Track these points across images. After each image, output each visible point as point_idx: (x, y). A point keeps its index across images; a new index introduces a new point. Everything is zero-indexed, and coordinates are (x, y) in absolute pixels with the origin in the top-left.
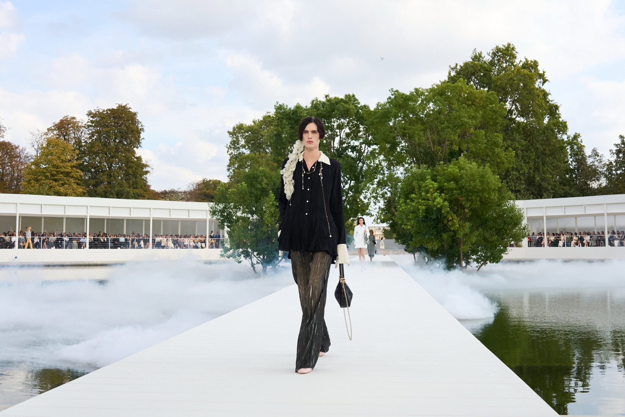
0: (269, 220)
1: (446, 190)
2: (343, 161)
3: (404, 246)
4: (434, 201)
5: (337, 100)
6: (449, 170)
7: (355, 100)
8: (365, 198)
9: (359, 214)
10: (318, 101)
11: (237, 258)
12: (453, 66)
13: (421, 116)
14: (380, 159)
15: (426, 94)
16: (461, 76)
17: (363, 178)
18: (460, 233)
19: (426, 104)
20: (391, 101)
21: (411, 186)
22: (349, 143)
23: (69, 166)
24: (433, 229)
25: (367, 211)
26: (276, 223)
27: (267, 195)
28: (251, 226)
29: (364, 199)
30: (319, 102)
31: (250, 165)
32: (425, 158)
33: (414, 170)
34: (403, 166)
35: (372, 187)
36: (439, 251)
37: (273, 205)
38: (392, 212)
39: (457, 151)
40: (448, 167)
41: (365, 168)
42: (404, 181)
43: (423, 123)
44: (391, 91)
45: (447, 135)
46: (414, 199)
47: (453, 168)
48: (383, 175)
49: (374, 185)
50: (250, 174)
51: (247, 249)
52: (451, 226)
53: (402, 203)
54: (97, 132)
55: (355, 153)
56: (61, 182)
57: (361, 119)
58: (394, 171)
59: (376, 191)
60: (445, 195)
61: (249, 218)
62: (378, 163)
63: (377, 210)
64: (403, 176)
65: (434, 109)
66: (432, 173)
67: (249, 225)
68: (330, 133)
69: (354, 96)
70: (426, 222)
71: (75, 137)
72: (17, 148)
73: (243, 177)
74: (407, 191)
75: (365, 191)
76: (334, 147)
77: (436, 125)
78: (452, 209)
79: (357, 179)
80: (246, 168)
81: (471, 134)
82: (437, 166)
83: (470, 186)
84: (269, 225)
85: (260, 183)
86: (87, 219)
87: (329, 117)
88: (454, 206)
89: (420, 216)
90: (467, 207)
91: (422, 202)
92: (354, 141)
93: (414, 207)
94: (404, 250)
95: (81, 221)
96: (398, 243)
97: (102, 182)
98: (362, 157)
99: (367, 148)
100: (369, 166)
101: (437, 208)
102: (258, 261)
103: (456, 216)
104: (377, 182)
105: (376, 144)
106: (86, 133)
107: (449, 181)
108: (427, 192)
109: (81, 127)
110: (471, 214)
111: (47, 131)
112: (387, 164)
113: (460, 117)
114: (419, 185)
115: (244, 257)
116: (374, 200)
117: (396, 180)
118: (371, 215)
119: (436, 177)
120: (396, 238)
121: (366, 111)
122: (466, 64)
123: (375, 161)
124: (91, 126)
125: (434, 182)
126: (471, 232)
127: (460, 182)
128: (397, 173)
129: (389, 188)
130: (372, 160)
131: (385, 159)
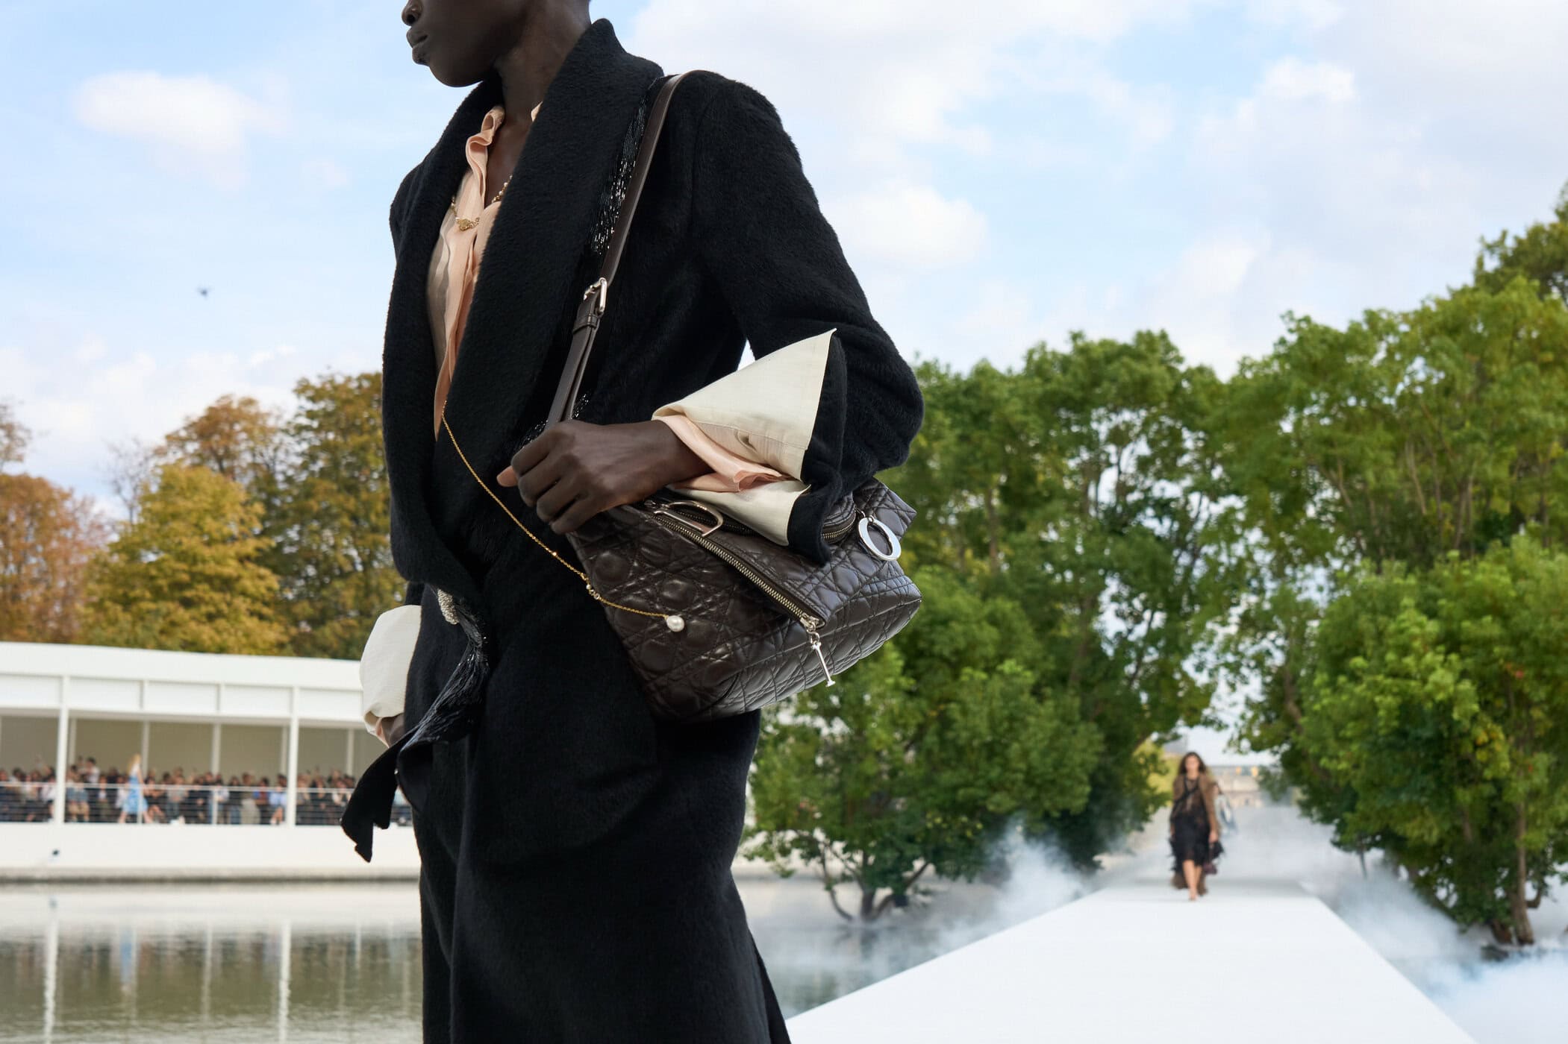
0: (885, 737)
1: (1468, 642)
2: (1129, 547)
4: (1424, 681)
5: (1108, 349)
6: (1479, 577)
7: (1170, 348)
8: (1199, 668)
9: (1180, 722)
10: (1045, 353)
11: (779, 859)
12: (1492, 237)
13: (1386, 401)
14: (1249, 542)
15: (1404, 328)
16: (1520, 270)
17: (1191, 603)
18: (1517, 788)
19: (1402, 362)
20: (1286, 354)
21: (1350, 629)
22: (1149, 489)
23: (231, 558)
24: (1425, 772)
25: (1207, 712)
26: (907, 749)
28: (825, 755)
29: (1196, 671)
30: (1049, 357)
32: (1398, 540)
33: (1363, 577)
34: (1326, 564)
35: (1221, 632)
36: (1446, 848)
37: (896, 687)
38: (1289, 715)
39: (1506, 517)
40: (1473, 568)
42: (1329, 614)
43: (1391, 425)
44: (1287, 319)
45: (1471, 463)
46: (1359, 673)
47: (1492, 572)
48: (1258, 594)
49: (1229, 625)
51: (812, 831)
52: (1486, 765)
53: (1320, 687)
54: (326, 447)
55: (1167, 522)
56: (204, 609)
57: (1187, 410)
59: (1236, 647)
60: (1463, 660)
61: (819, 731)
62: (1244, 555)
63: (1241, 708)
64: (1326, 599)
65: (1429, 378)
66: (1422, 588)
67: (817, 753)
68: (1085, 455)
69: (1164, 336)
70: (1402, 749)
71: (254, 466)
72: (66, 496)
75: (1201, 645)
76: (1097, 503)
77: (1433, 430)
78: (1488, 707)
79: (1172, 607)
81: (1553, 461)
82: (1437, 565)
83: (1549, 630)
84: (885, 753)
86: (288, 729)
87: (1082, 406)
88: (1494, 697)
89: (1380, 728)
90: (1536, 699)
91: (1385, 685)
92: (1163, 483)
93: (1361, 700)
95: (271, 734)
97: (341, 612)
98: (1189, 537)
99: (1208, 508)
100: (1213, 564)
101: (1436, 705)
102: (848, 872)
103: (1503, 732)
104: (1239, 617)
105: (1238, 493)
106: (292, 451)
107: (1475, 614)
108: (1404, 650)
109: (274, 431)
110: (1550, 724)
111: (163, 443)
112: (1273, 560)
113: (1515, 405)
114: (1377, 628)
115: (802, 857)
116: (1231, 677)
117: (1303, 612)
118: (1220, 726)
119: (1435, 601)
121: (1205, 386)
122: (1536, 233)
123: (1234, 547)
124: (307, 428)
125: (1423, 619)
126: (1555, 784)
127: (1515, 620)
128: (1307, 589)
129: (1278, 636)
130: (1223, 545)
131: (1266, 541)
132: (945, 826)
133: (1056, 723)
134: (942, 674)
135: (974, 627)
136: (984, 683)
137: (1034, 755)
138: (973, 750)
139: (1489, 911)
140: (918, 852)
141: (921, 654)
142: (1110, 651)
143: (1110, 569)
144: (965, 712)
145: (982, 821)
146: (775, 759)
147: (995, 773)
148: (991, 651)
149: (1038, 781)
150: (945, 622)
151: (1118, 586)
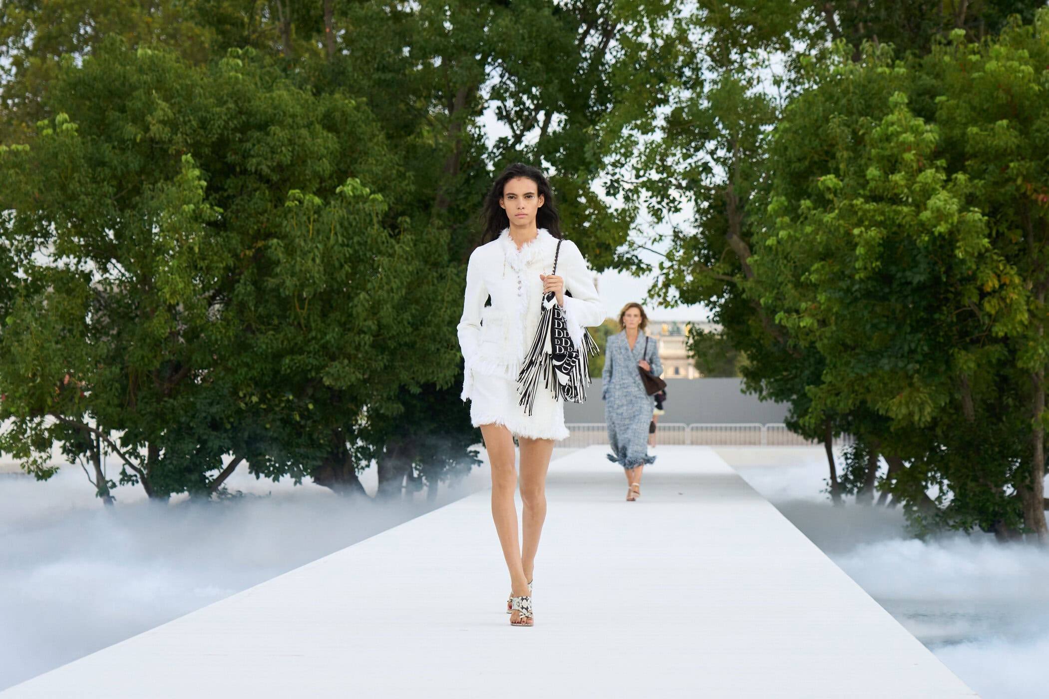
0: (181, 286)
1: (974, 156)
2: (516, 22)
3: (785, 408)
4: (919, 206)
6: (991, 65)
8: (612, 189)
11: (35, 454)
14: (682, 15)
17: (602, 100)
18: (1035, 349)
21: (817, 135)
24: (914, 330)
25: (621, 249)
26: (211, 302)
27: (171, 173)
28: (97, 310)
29: (608, 194)
31: (94, 39)
32: (883, 14)
34: (786, 47)
35: (642, 139)
36: (939, 431)
37: (197, 217)
38: (732, 253)
40: (984, 53)
41: (613, 53)
42: (789, 114)
46: (831, 196)
47: (1008, 59)
48: (693, 87)
49: (653, 131)
50: (95, 79)
51: (80, 416)
52: (994, 319)
53: (777, 213)
58: (742, 68)
59: (662, 160)
60: (971, 179)
61: (88, 277)
62: (674, 34)
63: (667, 245)
64: (784, 95)
66: (914, 79)
67: (86, 307)
70: (885, 298)
73: (62, 90)
74: (799, 160)
75: (614, 157)
78: (1000, 244)
79: (575, 106)
80: (74, 49)
82: (935, 48)
84: (181, 308)
85: (139, 119)
88: (1009, 229)
89: (857, 271)
91: (865, 212)
93: (831, 231)
94: (784, 425)
96: (755, 396)
98: (601, 6)
100: (632, 47)
101: (934, 239)
102: (130, 471)
103: (1020, 275)
104: (666, 119)
108: (892, 165)
112: (713, 40)
114: (854, 133)
115: (65, 450)
116: (654, 201)
117: (753, 113)
118: (639, 268)
119: (933, 97)
120: (747, 373)
123: (660, 23)
125: (920, 121)
127: (1038, 124)
128: (759, 80)
129: (720, 145)
130: (645, 19)
131: (705, 13)
132: (263, 406)
133: (417, 264)
134: (261, 198)
135: (304, 132)
136: (318, 211)
137: (387, 311)
138: (301, 300)
139: (995, 514)
140: (228, 443)
141: (229, 170)
142: (490, 167)
143: (491, 51)
144: (290, 251)
145: (315, 401)
146: (28, 315)
147: (332, 336)
148: (326, 166)
149: (392, 344)
150: (263, 127)
151: (502, 76)
